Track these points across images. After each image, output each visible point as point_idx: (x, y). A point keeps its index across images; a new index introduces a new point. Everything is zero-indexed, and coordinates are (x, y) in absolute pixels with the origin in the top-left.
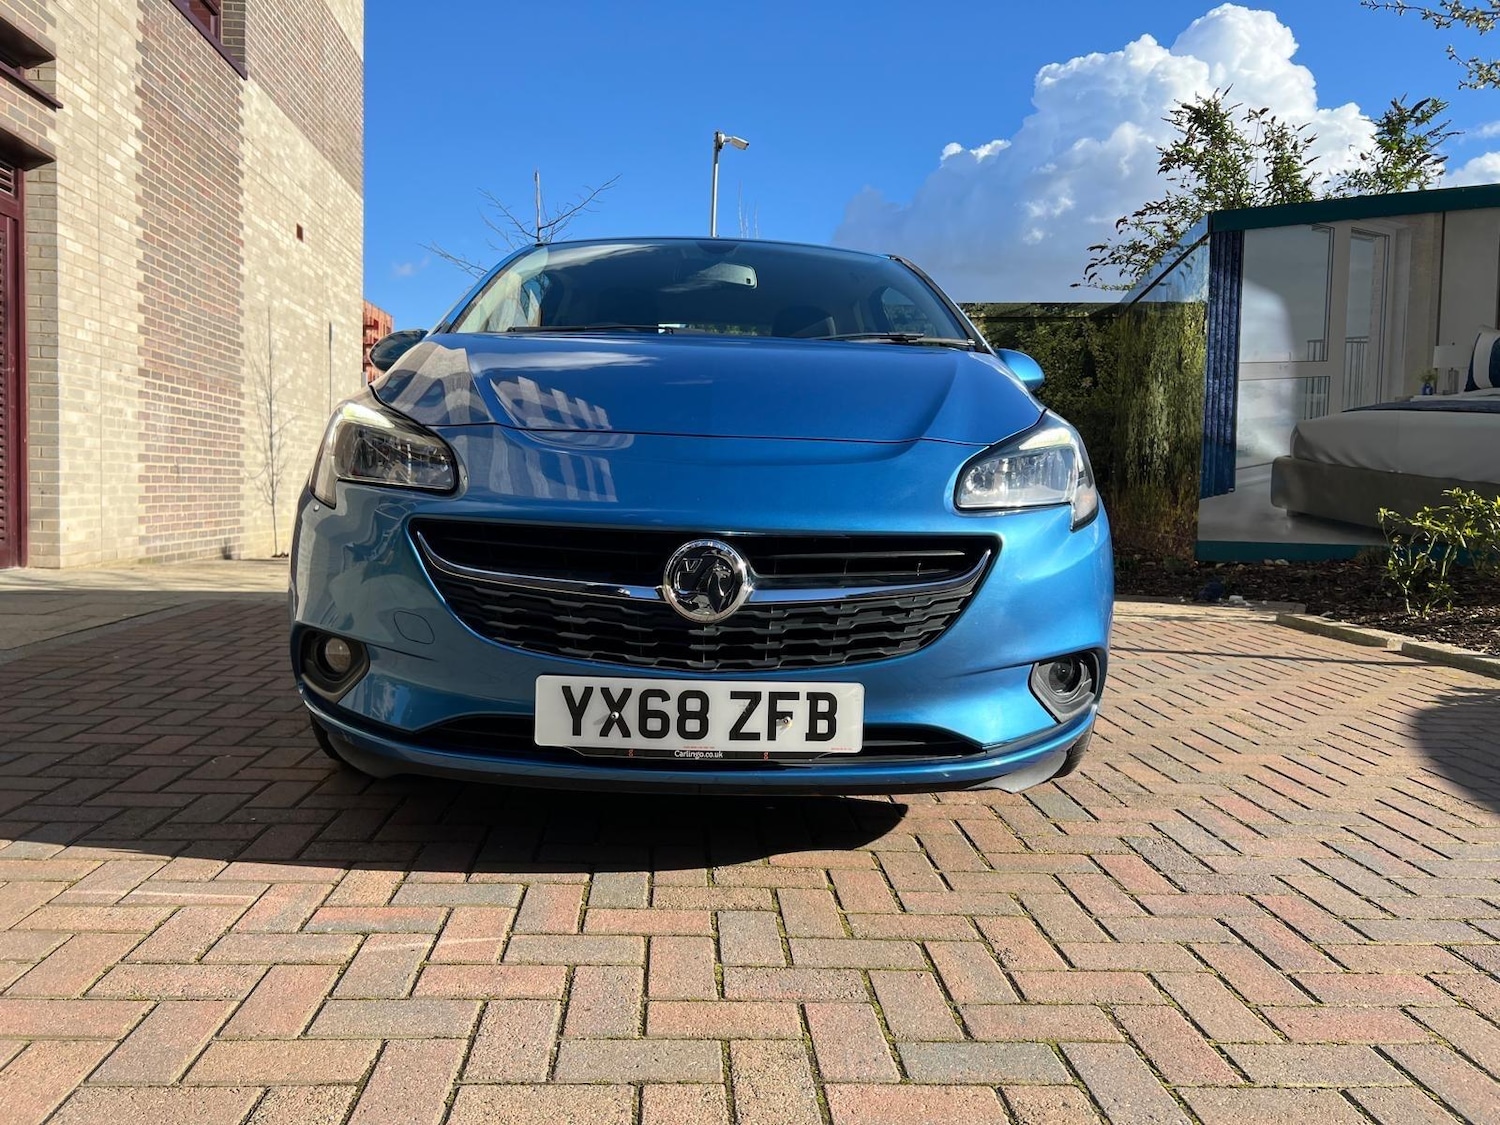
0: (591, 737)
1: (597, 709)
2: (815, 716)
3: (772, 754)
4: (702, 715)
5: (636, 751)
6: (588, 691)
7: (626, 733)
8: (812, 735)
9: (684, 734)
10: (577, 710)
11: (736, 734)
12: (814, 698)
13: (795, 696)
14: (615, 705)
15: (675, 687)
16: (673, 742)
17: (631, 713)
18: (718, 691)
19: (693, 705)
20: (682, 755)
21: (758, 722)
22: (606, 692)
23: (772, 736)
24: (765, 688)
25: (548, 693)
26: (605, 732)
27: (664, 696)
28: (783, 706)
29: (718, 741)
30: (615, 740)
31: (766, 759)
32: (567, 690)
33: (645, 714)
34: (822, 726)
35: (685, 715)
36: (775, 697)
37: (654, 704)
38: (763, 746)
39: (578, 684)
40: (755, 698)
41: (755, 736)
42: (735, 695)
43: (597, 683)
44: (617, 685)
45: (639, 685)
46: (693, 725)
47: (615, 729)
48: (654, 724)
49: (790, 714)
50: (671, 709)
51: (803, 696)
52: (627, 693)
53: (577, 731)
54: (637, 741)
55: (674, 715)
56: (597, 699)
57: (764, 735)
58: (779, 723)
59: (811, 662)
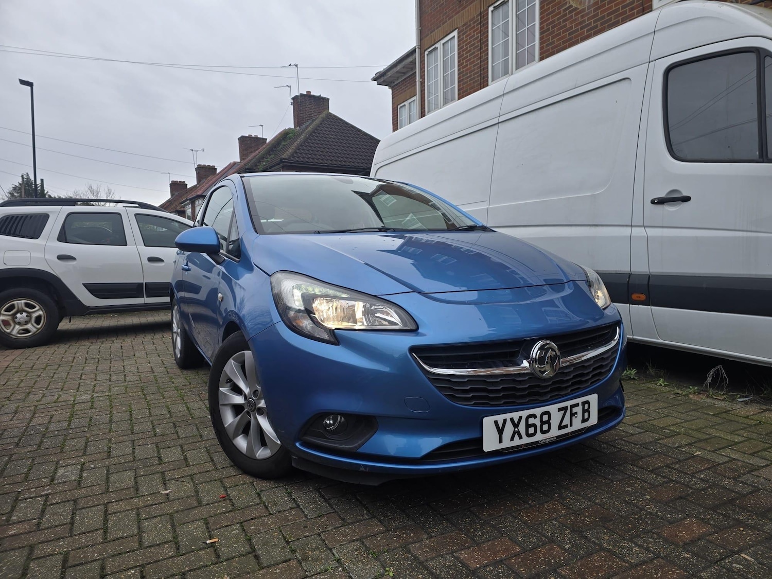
0: (507, 443)
1: (509, 429)
2: (584, 412)
3: (572, 433)
4: (548, 422)
5: (525, 445)
6: (505, 421)
7: (521, 437)
8: (583, 420)
9: (543, 432)
10: (500, 431)
11: (560, 427)
14: (516, 425)
15: (538, 411)
16: (539, 437)
17: (522, 428)
18: (553, 408)
19: (545, 418)
20: (542, 441)
21: (567, 419)
22: (512, 420)
23: (571, 425)
24: (569, 404)
25: (488, 423)
26: (512, 439)
27: (534, 416)
28: (574, 410)
29: (555, 432)
30: (517, 442)
31: (570, 435)
32: (496, 422)
33: (528, 426)
35: (542, 423)
36: (571, 407)
37: (531, 421)
38: (569, 430)
39: (500, 418)
40: (565, 409)
41: (566, 426)
42: (560, 410)
43: (508, 416)
44: (515, 415)
45: (524, 413)
46: (545, 427)
47: (516, 436)
48: (531, 430)
49: (576, 413)
50: (537, 422)
51: (580, 404)
52: (520, 418)
54: (526, 440)
55: (538, 424)
56: (509, 423)
57: (569, 425)
58: (574, 417)
59: (579, 388)
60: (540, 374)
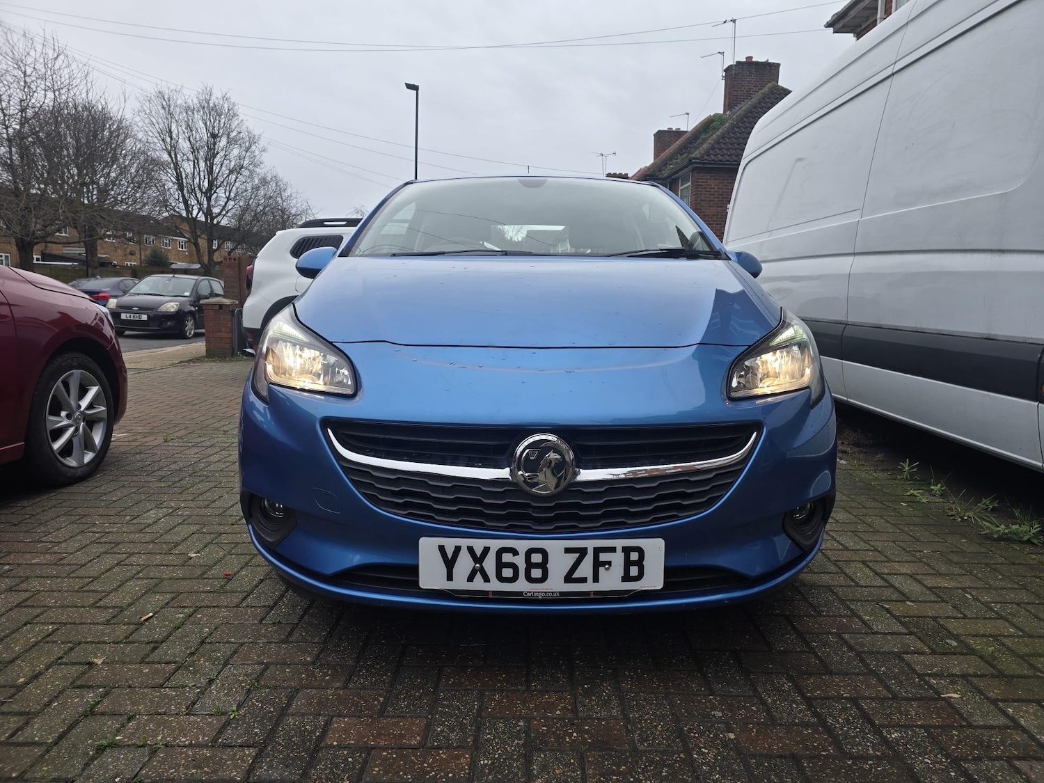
0: (460, 582)
1: (465, 564)
2: (628, 563)
3: (596, 593)
4: (543, 566)
5: (495, 593)
6: (458, 549)
7: (486, 579)
8: (626, 578)
9: (530, 579)
10: (450, 563)
11: (569, 578)
12: (627, 550)
13: (613, 550)
14: (479, 559)
15: (522, 546)
16: (522, 585)
17: (490, 564)
18: (555, 547)
19: (537, 558)
20: (528, 594)
21: (586, 569)
22: (471, 550)
23: (596, 579)
24: (590, 545)
25: (428, 547)
26: (471, 578)
27: (514, 552)
28: (603, 557)
29: (556, 584)
30: (478, 584)
31: (592, 596)
32: (442, 549)
33: (500, 565)
34: (634, 571)
35: (530, 565)
36: (597, 551)
37: (507, 558)
38: (589, 586)
39: (450, 544)
40: (582, 552)
41: (584, 580)
42: (568, 551)
43: (464, 543)
44: (478, 545)
45: (495, 545)
46: (537, 573)
47: (478, 576)
48: (508, 573)
49: (609, 563)
50: (520, 561)
51: (619, 550)
52: (486, 550)
53: (450, 577)
54: (495, 585)
55: (522, 566)
56: (464, 555)
57: (590, 579)
58: (601, 569)
59: (624, 523)
60: (527, 488)
